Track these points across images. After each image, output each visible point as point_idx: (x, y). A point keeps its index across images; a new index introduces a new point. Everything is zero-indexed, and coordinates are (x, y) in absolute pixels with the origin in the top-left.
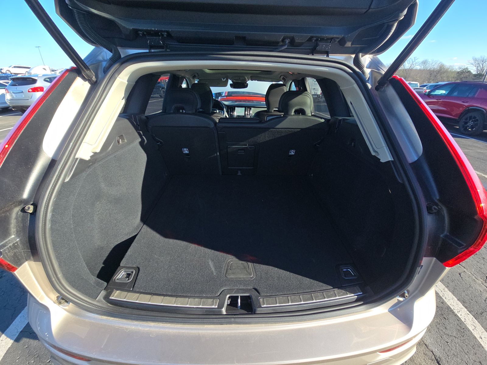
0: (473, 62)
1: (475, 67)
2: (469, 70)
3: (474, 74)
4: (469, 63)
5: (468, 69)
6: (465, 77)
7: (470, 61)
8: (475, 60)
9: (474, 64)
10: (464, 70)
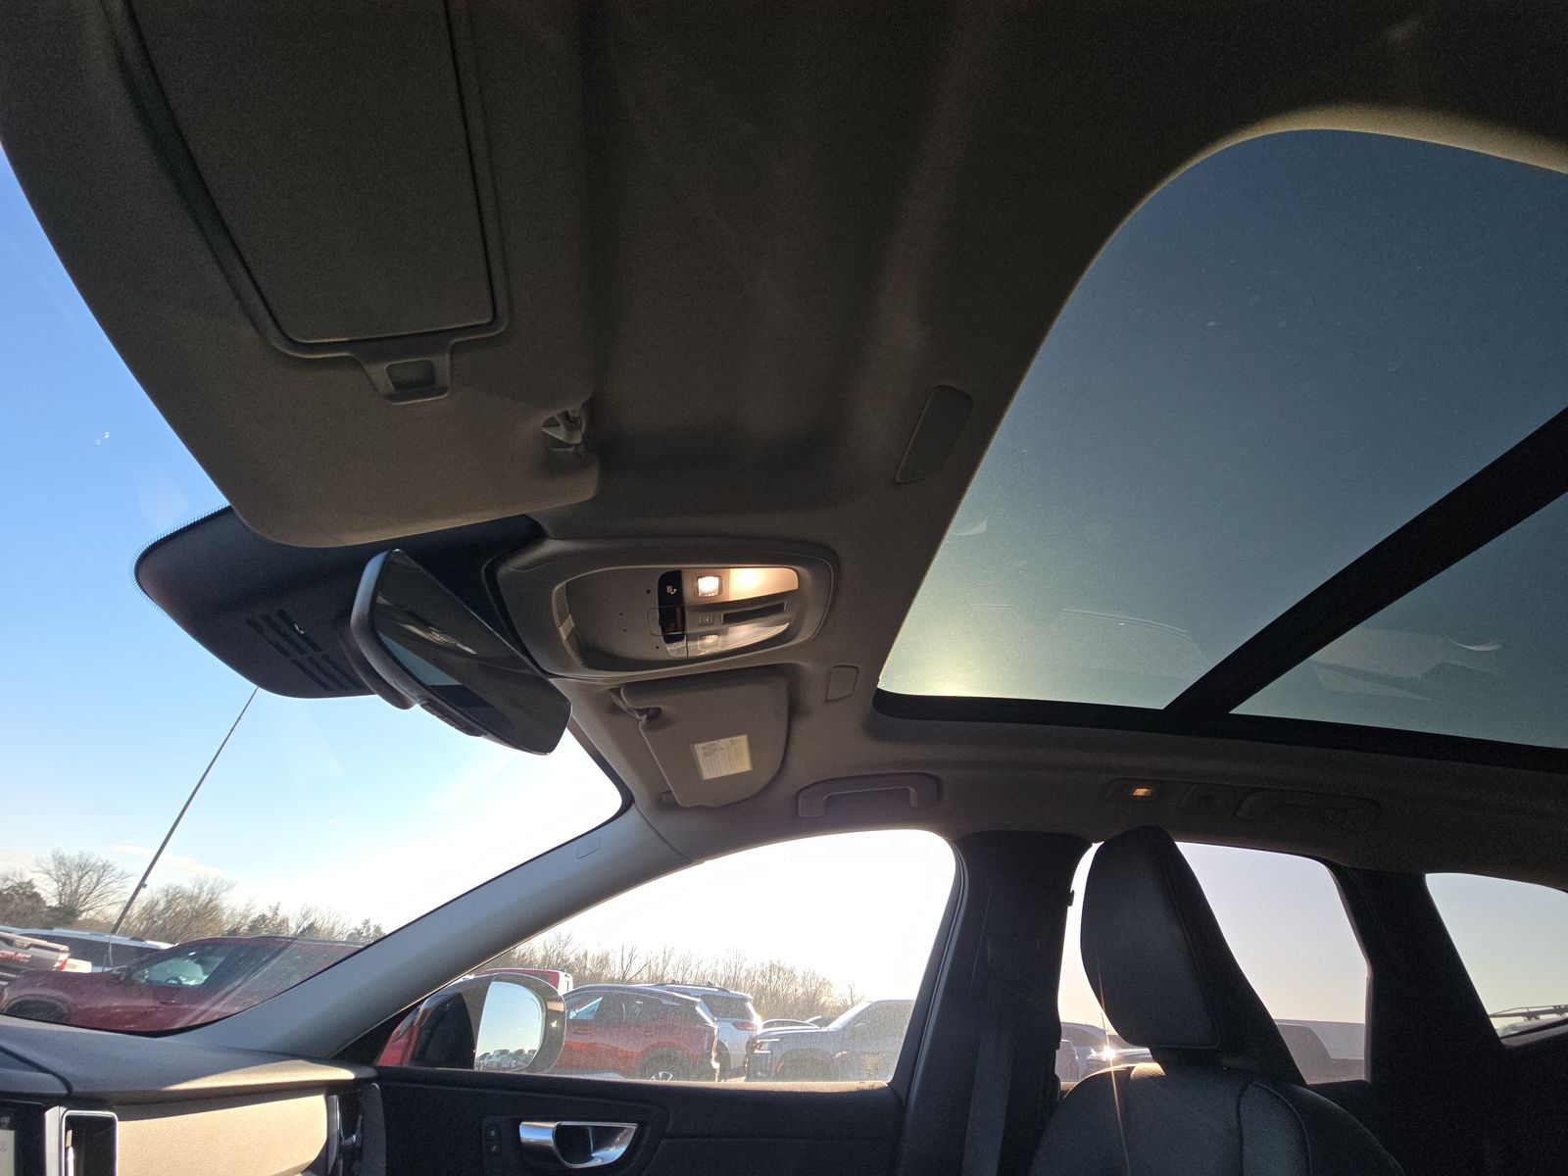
0: (51, 866)
1: (55, 885)
2: (35, 890)
3: (50, 907)
4: (39, 869)
5: (33, 888)
6: (19, 912)
7: (43, 861)
8: (60, 862)
9: (54, 873)
10: (20, 885)
